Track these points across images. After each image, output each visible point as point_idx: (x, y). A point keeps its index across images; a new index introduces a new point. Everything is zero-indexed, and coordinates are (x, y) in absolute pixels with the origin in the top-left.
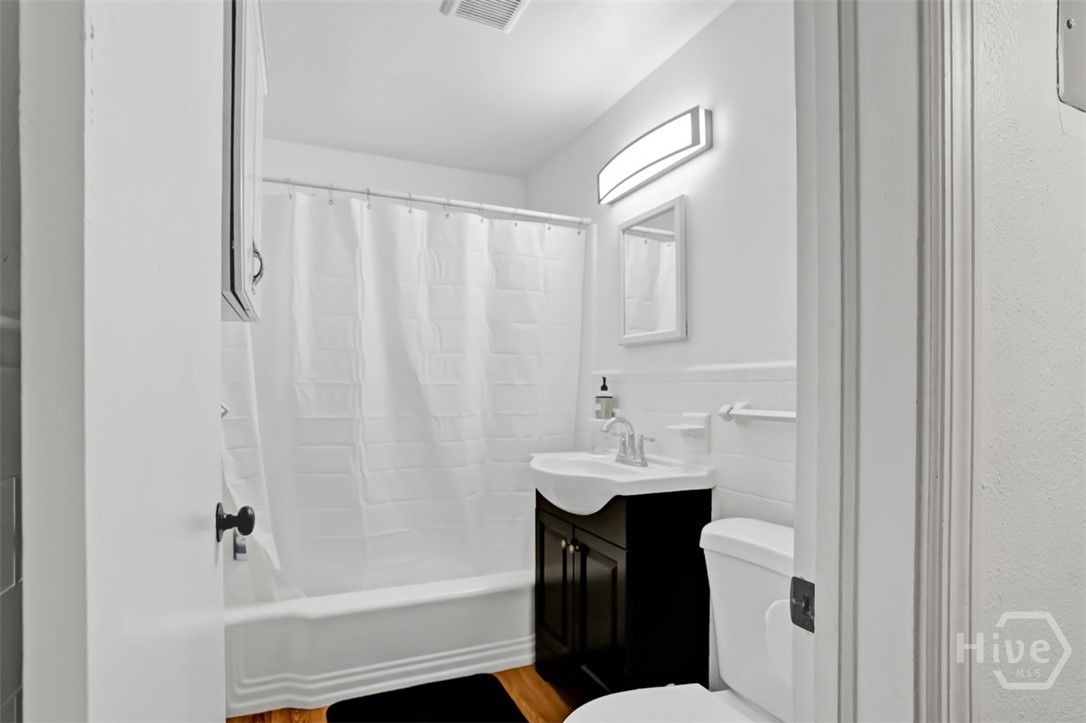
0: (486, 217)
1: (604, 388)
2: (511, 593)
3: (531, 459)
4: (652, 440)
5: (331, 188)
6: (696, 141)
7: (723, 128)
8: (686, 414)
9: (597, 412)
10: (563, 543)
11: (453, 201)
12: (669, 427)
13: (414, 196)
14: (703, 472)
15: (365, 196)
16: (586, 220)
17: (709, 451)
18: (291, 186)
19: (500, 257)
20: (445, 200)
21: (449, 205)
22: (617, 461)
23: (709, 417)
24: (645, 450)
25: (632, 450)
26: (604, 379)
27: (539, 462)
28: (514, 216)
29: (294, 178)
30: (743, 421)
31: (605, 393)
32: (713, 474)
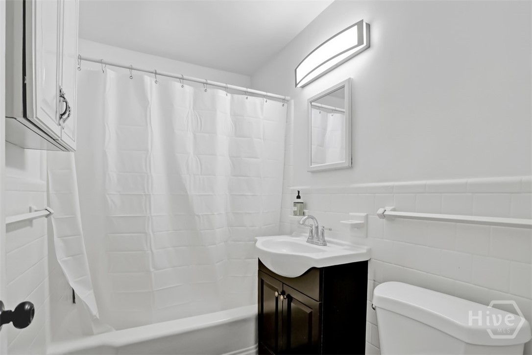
0: (229, 93)
1: (299, 197)
2: (244, 321)
3: (256, 241)
4: (330, 230)
5: (131, 68)
6: (360, 42)
7: (376, 35)
8: (351, 214)
9: (294, 212)
10: (276, 294)
11: (209, 82)
12: (342, 222)
13: (185, 77)
14: (364, 250)
15: (154, 74)
16: (287, 98)
17: (367, 237)
18: (104, 65)
19: (237, 118)
20: (204, 81)
21: (207, 84)
22: (307, 242)
23: (367, 215)
24: (325, 235)
25: (317, 236)
26: (299, 192)
27: (262, 243)
28: (246, 93)
29: (105, 60)
30: (391, 218)
31: (299, 200)
32: (369, 251)
